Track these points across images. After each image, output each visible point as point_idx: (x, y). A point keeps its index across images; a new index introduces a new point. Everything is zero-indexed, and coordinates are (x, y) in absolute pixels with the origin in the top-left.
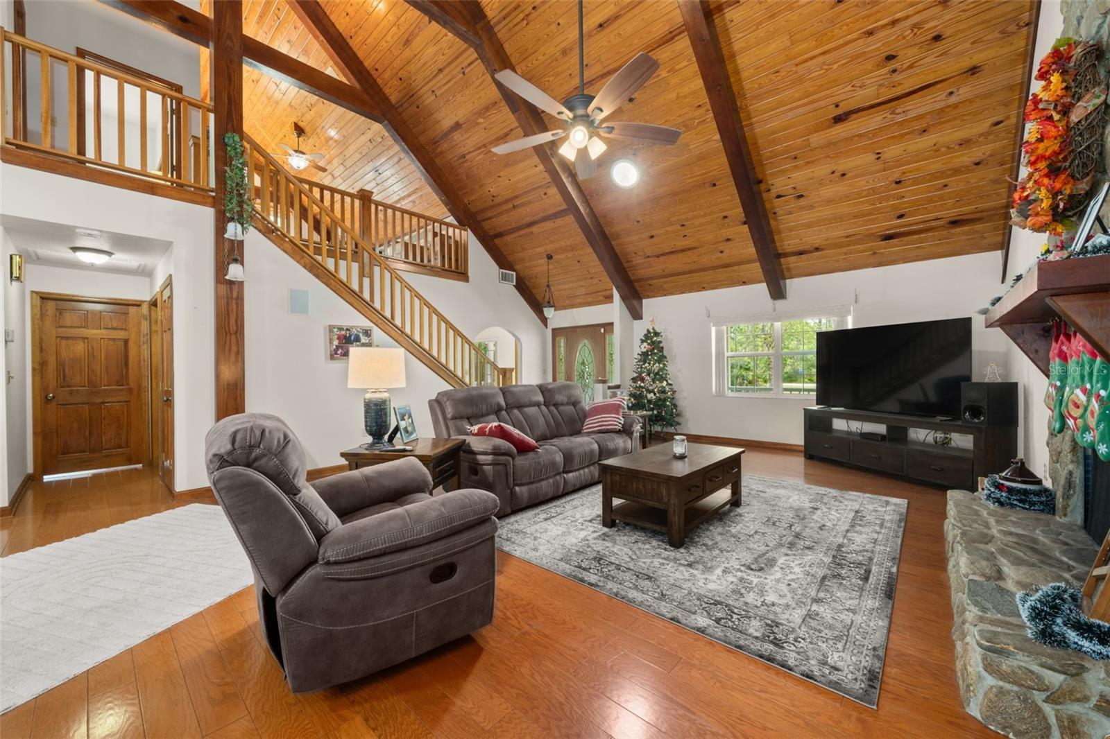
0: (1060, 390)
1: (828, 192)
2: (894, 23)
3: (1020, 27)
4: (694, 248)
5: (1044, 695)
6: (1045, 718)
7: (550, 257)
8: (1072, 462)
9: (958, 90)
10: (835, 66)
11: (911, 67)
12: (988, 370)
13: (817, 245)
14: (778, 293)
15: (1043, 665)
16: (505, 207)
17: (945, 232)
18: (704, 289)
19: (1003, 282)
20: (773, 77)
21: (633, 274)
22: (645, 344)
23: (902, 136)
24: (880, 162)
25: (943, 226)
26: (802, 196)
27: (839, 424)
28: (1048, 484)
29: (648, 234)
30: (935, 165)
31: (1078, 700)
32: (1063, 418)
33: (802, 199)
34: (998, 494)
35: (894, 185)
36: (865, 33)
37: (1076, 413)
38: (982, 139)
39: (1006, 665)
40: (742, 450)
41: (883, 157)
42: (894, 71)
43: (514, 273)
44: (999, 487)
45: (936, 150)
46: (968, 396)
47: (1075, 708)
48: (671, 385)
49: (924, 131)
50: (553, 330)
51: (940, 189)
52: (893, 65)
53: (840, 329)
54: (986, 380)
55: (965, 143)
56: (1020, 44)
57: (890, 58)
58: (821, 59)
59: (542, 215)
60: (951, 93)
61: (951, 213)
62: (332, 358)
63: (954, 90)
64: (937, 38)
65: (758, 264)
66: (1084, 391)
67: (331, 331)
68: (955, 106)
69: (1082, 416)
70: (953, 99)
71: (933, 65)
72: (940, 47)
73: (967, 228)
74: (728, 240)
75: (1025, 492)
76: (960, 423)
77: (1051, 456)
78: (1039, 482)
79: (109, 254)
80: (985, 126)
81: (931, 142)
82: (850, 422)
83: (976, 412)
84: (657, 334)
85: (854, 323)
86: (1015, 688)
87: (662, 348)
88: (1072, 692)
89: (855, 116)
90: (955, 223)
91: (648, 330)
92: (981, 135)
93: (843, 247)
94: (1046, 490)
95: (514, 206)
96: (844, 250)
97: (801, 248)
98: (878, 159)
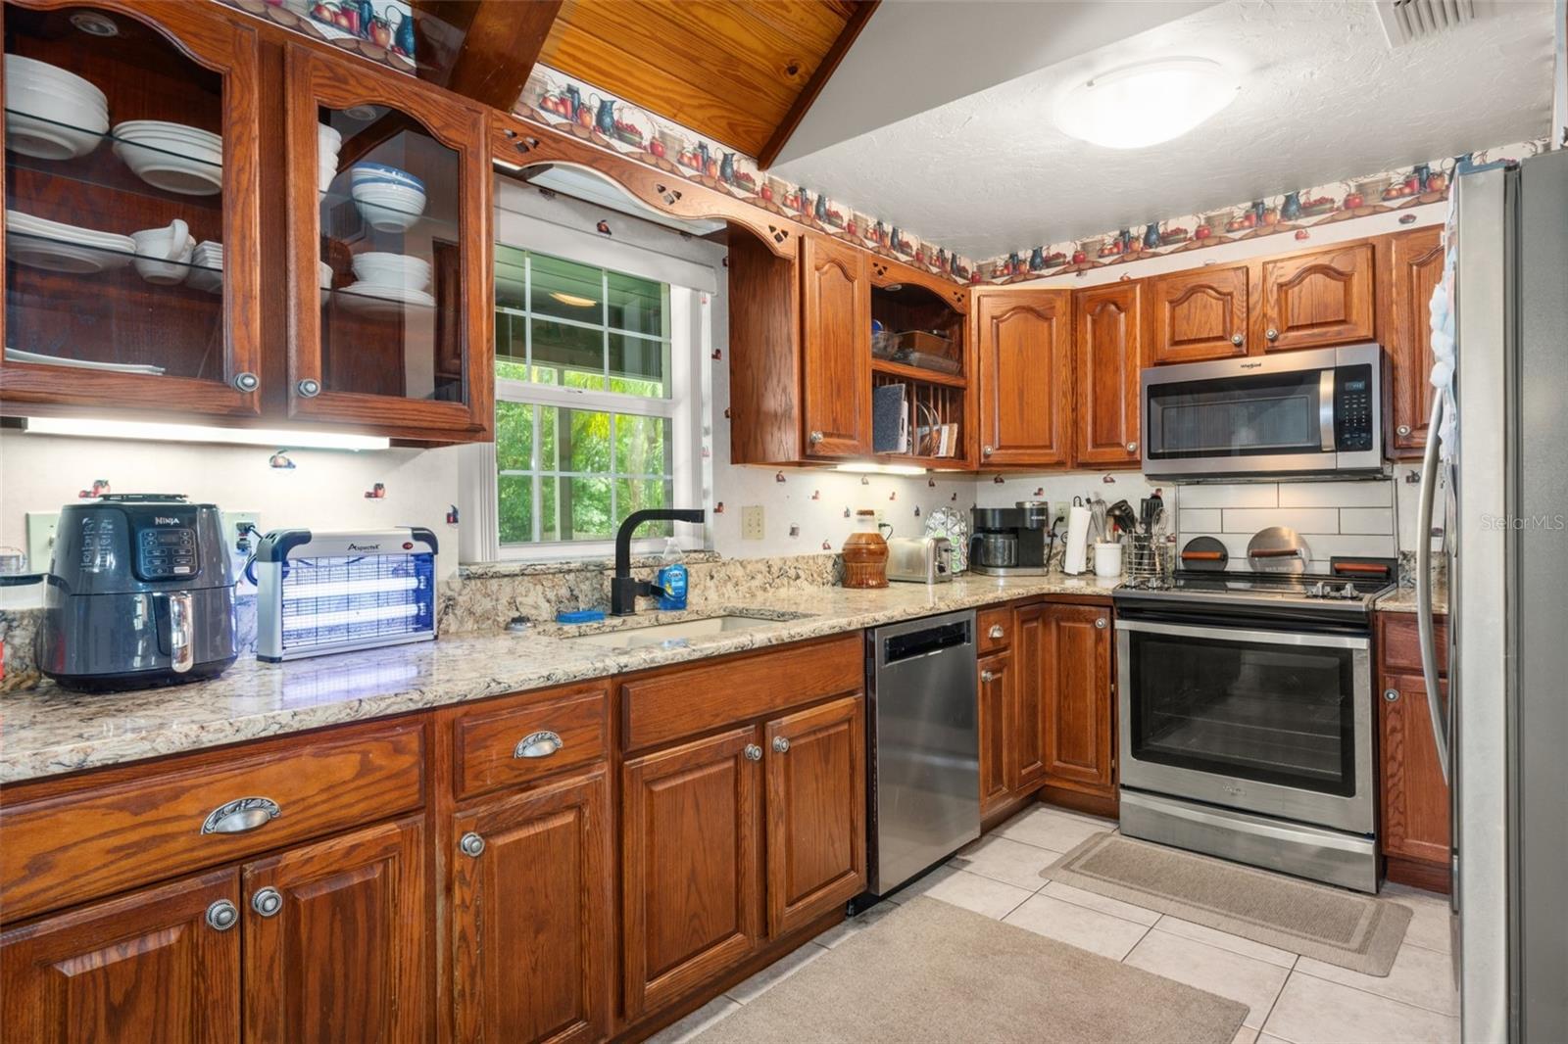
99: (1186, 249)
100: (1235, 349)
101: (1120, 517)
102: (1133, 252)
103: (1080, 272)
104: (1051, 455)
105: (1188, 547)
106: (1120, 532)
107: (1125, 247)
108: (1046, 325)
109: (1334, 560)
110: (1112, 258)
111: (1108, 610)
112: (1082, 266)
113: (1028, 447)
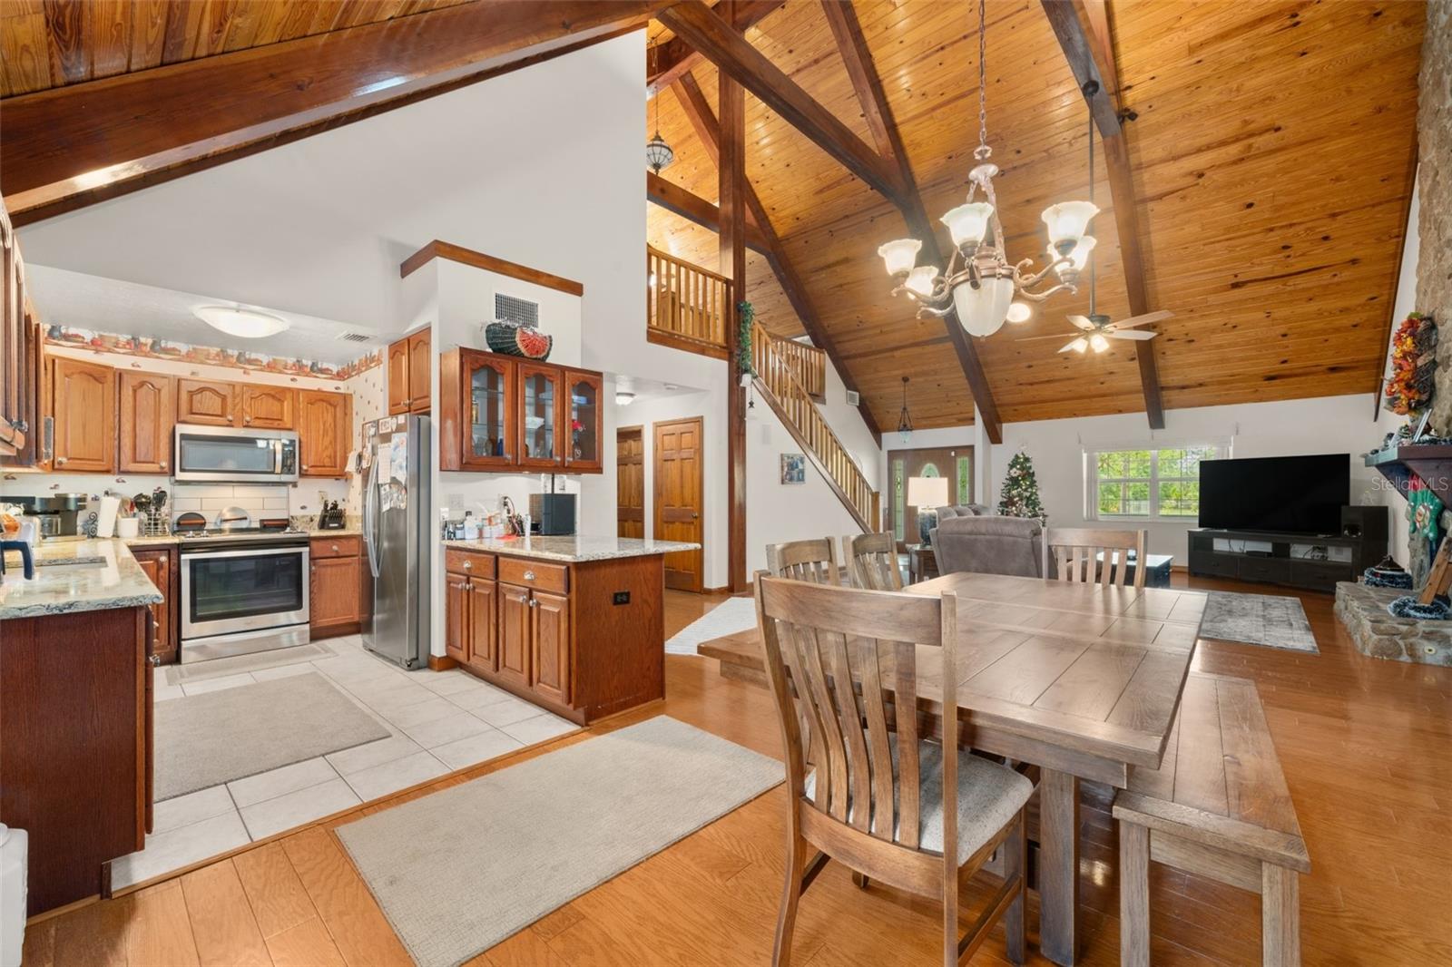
0: (1414, 508)
1: (1218, 339)
2: (1291, 225)
3: (1391, 238)
4: (1073, 379)
5: (1399, 637)
6: (1400, 646)
7: (905, 380)
8: (1423, 554)
9: (1341, 273)
10: (1238, 249)
11: (1303, 255)
12: (1363, 497)
13: (1201, 382)
14: (1157, 421)
15: (1399, 624)
16: (871, 332)
17: (1324, 376)
18: (1075, 415)
19: (1375, 420)
20: (1182, 251)
21: (998, 400)
22: (1014, 469)
23: (1291, 301)
24: (1270, 319)
25: (1323, 371)
26: (1193, 341)
27: (1220, 545)
28: (1408, 571)
29: (1027, 364)
30: (1319, 325)
31: (1413, 636)
32: (1415, 524)
33: (1193, 343)
34: (1374, 579)
35: (1280, 337)
36: (1267, 229)
37: (1420, 519)
38: (1359, 308)
39: (1382, 627)
40: (1171, 557)
41: (1273, 316)
42: (1289, 256)
43: (857, 394)
44: (1375, 574)
45: (1320, 314)
46: (1346, 517)
47: (1412, 640)
48: (1042, 509)
49: (1311, 299)
50: (889, 452)
51: (1321, 343)
52: (1287, 252)
53: (1220, 459)
54: (1362, 504)
55: (1344, 310)
56: (1390, 248)
57: (1285, 247)
58: (1227, 243)
59: (911, 341)
60: (1335, 275)
61: (1331, 362)
62: (783, 482)
63: (1338, 273)
64: (1326, 238)
65: (1142, 395)
66: (1424, 507)
67: (782, 459)
68: (1338, 284)
69: (1423, 520)
70: (1336, 279)
71: (1320, 255)
72: (1328, 244)
73: (1343, 374)
74: (1111, 373)
75: (1393, 576)
76: (1340, 539)
77: (1411, 552)
78: (1403, 570)
79: (631, 395)
80: (1363, 299)
81: (1316, 308)
82: (1233, 542)
83: (1354, 529)
84: (1027, 460)
85: (1234, 455)
86: (1386, 637)
87: (1033, 473)
88: (1411, 632)
89: (1249, 284)
90: (1333, 369)
91: (1017, 457)
92: (1359, 305)
93: (1226, 384)
94: (1407, 575)
95: (881, 331)
96: (1228, 386)
97: (1187, 383)
98: (1268, 317)
99: (179, 360)
100: (228, 423)
101: (139, 503)
102: (142, 351)
103: (97, 352)
104: (104, 465)
105: (182, 518)
106: (136, 510)
107: (135, 346)
108: (101, 385)
109: (262, 521)
110: (124, 351)
111: (167, 552)
112: (99, 348)
113: (89, 460)
